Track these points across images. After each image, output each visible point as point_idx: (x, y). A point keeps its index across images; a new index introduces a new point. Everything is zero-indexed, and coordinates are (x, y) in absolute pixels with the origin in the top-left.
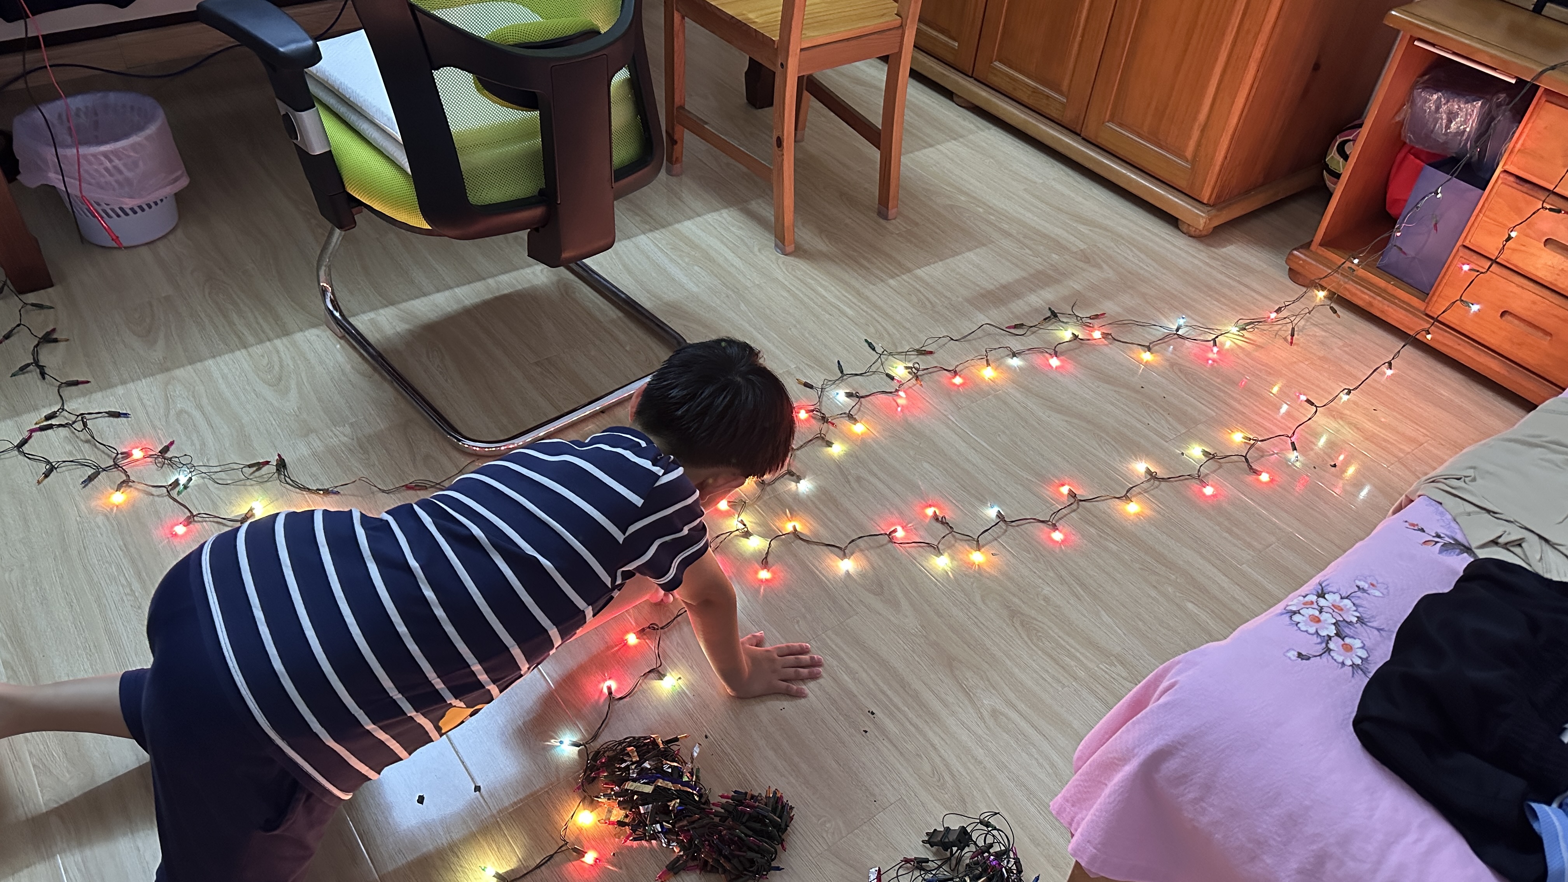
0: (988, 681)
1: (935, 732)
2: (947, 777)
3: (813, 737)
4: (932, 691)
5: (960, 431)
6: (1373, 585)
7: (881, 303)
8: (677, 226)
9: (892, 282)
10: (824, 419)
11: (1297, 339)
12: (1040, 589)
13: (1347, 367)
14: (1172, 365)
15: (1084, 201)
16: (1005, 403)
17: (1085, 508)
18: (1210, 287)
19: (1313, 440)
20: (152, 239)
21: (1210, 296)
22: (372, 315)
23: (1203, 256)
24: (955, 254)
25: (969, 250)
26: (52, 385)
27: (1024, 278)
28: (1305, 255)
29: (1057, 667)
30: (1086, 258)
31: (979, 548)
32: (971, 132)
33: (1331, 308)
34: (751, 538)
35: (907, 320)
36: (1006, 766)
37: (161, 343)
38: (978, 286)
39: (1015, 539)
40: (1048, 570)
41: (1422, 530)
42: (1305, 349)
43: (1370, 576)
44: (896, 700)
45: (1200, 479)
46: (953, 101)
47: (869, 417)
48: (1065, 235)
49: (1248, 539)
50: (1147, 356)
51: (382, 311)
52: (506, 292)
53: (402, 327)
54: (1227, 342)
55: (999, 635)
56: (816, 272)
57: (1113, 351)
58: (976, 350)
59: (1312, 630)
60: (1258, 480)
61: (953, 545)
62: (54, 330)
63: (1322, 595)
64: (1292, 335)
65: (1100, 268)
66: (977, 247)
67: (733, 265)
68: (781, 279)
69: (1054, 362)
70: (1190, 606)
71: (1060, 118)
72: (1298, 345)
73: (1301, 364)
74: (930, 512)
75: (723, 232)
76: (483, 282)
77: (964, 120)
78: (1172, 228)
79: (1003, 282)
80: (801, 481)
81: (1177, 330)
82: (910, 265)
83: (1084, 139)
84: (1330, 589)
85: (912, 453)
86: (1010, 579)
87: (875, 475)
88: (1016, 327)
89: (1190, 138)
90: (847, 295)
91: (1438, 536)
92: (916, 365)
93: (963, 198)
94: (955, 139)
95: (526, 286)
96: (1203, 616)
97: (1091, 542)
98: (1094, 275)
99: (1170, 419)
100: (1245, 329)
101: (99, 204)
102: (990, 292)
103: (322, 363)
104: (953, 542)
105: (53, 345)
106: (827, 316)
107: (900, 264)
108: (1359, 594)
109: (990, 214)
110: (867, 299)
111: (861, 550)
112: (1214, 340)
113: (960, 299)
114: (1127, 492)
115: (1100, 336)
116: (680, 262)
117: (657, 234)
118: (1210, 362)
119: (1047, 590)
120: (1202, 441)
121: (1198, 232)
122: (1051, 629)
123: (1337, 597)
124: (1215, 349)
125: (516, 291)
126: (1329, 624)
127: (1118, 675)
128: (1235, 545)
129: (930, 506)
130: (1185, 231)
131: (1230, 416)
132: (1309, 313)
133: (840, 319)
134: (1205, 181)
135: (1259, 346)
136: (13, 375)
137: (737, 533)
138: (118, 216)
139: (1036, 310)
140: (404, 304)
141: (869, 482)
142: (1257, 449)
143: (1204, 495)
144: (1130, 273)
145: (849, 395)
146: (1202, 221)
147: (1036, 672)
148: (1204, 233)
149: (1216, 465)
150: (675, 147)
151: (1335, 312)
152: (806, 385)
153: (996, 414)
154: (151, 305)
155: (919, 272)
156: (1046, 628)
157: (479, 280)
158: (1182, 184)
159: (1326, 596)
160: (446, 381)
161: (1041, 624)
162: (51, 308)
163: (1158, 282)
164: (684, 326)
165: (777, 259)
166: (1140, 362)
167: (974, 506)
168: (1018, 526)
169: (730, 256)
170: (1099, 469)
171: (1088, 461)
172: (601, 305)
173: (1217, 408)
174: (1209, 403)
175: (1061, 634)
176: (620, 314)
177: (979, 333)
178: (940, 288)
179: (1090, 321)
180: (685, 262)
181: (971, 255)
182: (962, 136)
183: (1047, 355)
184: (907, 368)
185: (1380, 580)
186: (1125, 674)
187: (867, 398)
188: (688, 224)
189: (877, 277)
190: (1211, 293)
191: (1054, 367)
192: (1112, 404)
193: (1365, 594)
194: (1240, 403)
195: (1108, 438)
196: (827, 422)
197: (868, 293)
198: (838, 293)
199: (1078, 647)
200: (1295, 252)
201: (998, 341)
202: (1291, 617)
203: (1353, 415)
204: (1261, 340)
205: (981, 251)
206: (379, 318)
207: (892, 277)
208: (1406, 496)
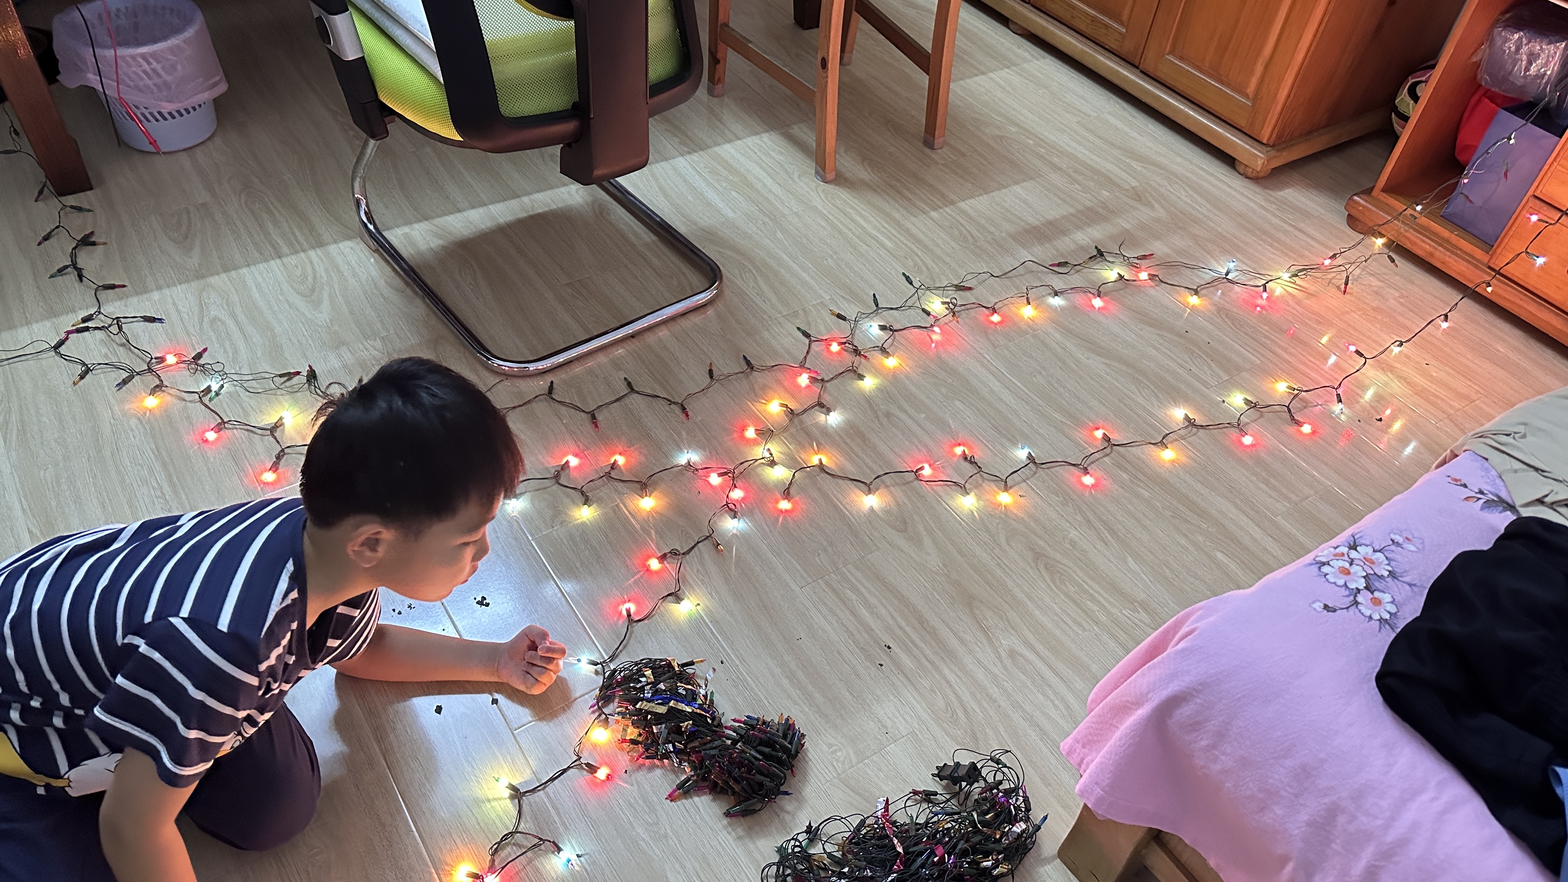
0: (1008, 621)
1: (951, 670)
2: (961, 714)
3: (828, 668)
4: (951, 630)
5: (995, 370)
6: (1407, 539)
7: (921, 236)
8: (717, 149)
9: (934, 214)
10: (856, 352)
11: (1351, 288)
12: (1066, 533)
13: (1401, 319)
14: (1220, 310)
15: (1138, 137)
16: (1043, 343)
17: (1118, 453)
18: (1265, 232)
19: (1360, 392)
20: (191, 145)
21: (1262, 240)
22: (406, 229)
23: (1259, 199)
24: (1001, 187)
25: (1016, 183)
26: (90, 287)
27: (1072, 215)
28: (1366, 201)
29: (1078, 610)
30: (1138, 196)
31: (1006, 488)
32: (1025, 60)
33: (1389, 257)
34: (776, 467)
35: (948, 254)
36: (1021, 707)
37: (197, 251)
38: (1023, 221)
39: (1044, 482)
40: (1076, 514)
41: (1465, 486)
42: (1359, 299)
43: (1406, 530)
44: (914, 636)
45: (1240, 428)
46: (1009, 28)
47: (902, 353)
48: (1118, 171)
49: (1284, 491)
50: (1194, 300)
51: (416, 226)
52: (540, 211)
53: (436, 243)
54: (1277, 289)
55: (1022, 577)
56: (856, 202)
57: (1159, 293)
58: (1017, 288)
59: (1341, 582)
60: (1301, 433)
61: (981, 485)
62: (92, 233)
63: (1354, 547)
64: (1346, 284)
65: (1152, 207)
66: (1024, 181)
67: (770, 191)
68: (820, 207)
69: (1097, 303)
70: (1219, 555)
71: (1119, 49)
72: (1351, 294)
73: (1353, 314)
74: (959, 450)
75: (763, 157)
76: (518, 200)
77: (1019, 48)
78: (1229, 169)
79: (1050, 218)
80: (831, 414)
81: (1227, 274)
82: (953, 197)
83: (1142, 72)
84: (1363, 541)
85: (944, 390)
86: (1037, 521)
87: (905, 412)
88: (1059, 265)
89: (1252, 73)
90: (886, 226)
91: (1481, 492)
92: (954, 301)
93: (1013, 130)
94: (1008, 67)
95: (560, 205)
96: (1233, 566)
97: (1123, 488)
98: (1144, 214)
99: (1213, 365)
100: (1297, 276)
101: (137, 108)
102: (1035, 228)
103: (355, 275)
104: (980, 482)
105: (91, 247)
106: (865, 247)
107: (943, 196)
108: (1393, 547)
109: (1040, 146)
110: (907, 231)
111: (887, 487)
112: (1264, 286)
113: (1004, 234)
114: (1164, 438)
115: (1147, 278)
116: (718, 186)
117: (695, 157)
118: (1258, 309)
119: (1073, 534)
120: (1243, 388)
121: (1254, 175)
122: (1075, 572)
123: (1369, 550)
124: (1265, 295)
125: (551, 210)
126: (1358, 577)
127: (1140, 621)
128: (1271, 497)
129: (959, 445)
130: (1242, 172)
131: (1276, 365)
132: (1366, 261)
133: (878, 251)
134: (1265, 122)
135: (1311, 294)
136: (52, 277)
137: (763, 461)
138: (157, 120)
139: (1082, 248)
140: (439, 219)
141: (899, 419)
142: (1301, 399)
143: (1242, 444)
144: (1181, 212)
145: (883, 328)
146: (1260, 162)
147: (1057, 615)
148: (1261, 174)
149: (1258, 414)
150: (718, 66)
151: (1393, 261)
152: (839, 316)
153: (1033, 354)
154: (188, 213)
155: (962, 205)
156: (1071, 572)
157: (513, 198)
158: (1242, 122)
159: (1358, 548)
160: (477, 298)
161: (1066, 568)
162: (89, 211)
163: (1211, 224)
164: (719, 252)
165: (818, 186)
166: (1186, 305)
167: (1004, 447)
168: (1048, 468)
169: (769, 181)
170: (1136, 413)
171: (1125, 404)
172: (635, 227)
173: (1262, 355)
174: (1255, 350)
175: (1086, 579)
176: (654, 238)
177: (1021, 270)
178: (983, 222)
179: (1137, 261)
180: (722, 186)
181: (1017, 189)
182: (1015, 65)
183: (1090, 295)
184: (944, 303)
185: (1416, 535)
186: (1148, 620)
187: (900, 332)
188: (727, 147)
189: (919, 209)
190: (1263, 237)
191: (1097, 307)
192: (1155, 348)
193: (1399, 549)
194: (1286, 352)
195: (1147, 383)
196: (860, 355)
197: (908, 225)
198: (877, 224)
199: (1102, 592)
200: (1356, 198)
201: (1040, 279)
202: (1320, 568)
203: (1404, 369)
204: (1313, 288)
205: (1029, 184)
206: (413, 233)
207: (935, 210)
208: (1452, 451)
